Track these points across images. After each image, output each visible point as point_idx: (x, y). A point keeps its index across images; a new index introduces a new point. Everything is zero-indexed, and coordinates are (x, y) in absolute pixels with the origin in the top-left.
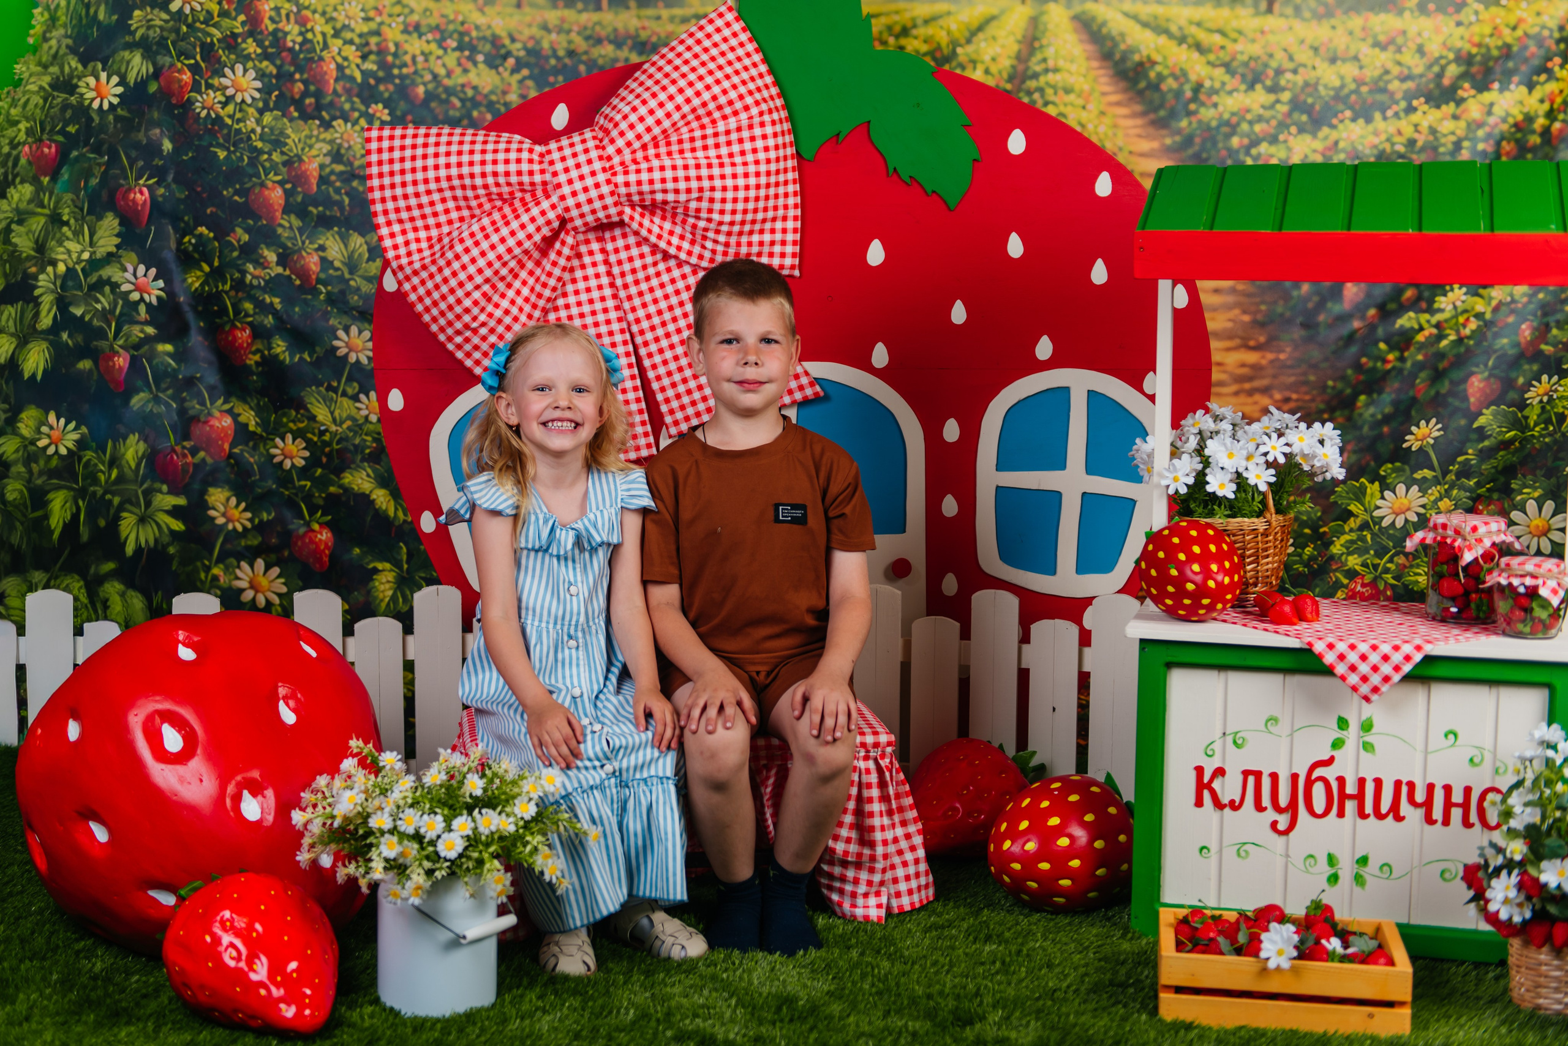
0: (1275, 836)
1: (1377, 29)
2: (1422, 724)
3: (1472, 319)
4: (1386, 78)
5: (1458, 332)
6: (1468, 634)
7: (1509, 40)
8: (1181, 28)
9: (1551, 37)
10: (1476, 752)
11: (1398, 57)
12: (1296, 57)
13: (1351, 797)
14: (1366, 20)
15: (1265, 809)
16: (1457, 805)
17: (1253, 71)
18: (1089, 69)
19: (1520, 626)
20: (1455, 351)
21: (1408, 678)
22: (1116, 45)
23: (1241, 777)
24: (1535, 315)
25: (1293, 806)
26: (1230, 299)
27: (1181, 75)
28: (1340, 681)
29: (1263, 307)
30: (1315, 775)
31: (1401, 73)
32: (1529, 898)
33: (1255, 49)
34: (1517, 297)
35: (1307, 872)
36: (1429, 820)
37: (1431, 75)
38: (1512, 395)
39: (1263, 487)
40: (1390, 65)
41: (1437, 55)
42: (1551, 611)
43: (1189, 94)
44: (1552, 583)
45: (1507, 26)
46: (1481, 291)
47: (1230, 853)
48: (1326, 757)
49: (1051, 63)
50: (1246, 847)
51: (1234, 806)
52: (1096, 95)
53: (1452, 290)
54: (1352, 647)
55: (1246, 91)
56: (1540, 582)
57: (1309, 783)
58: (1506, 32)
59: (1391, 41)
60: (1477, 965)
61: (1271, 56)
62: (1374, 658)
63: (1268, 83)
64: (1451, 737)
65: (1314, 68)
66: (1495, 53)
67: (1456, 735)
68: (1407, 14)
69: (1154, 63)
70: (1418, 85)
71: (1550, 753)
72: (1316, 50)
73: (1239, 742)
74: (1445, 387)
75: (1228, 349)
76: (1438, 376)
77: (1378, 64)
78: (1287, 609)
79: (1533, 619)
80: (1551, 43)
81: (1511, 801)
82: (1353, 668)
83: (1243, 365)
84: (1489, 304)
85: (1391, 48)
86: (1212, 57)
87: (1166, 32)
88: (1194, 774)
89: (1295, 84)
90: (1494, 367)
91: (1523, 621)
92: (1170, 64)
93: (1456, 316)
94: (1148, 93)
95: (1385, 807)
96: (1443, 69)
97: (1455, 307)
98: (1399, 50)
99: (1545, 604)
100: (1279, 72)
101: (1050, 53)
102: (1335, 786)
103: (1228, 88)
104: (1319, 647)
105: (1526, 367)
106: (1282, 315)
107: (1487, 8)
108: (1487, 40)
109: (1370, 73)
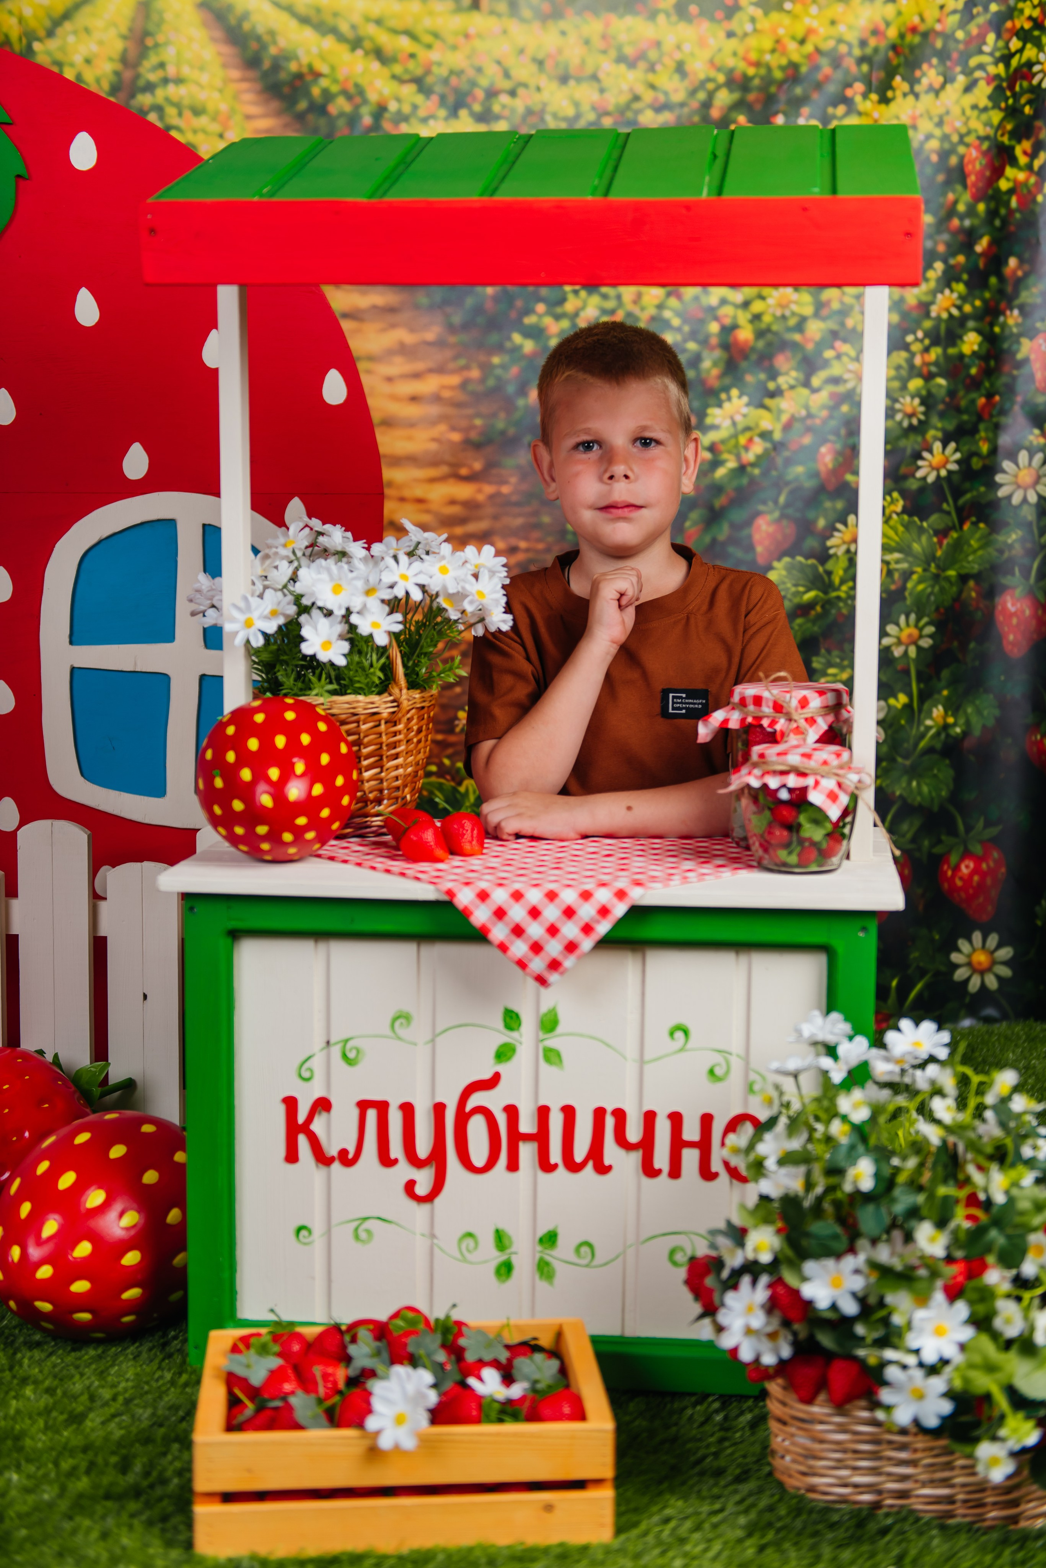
0: (413, 1204)
1: (623, 37)
2: (633, 1017)
3: (757, 440)
4: (636, 106)
5: (738, 457)
6: (706, 869)
7: (796, 57)
8: (354, 27)
9: (850, 54)
10: (718, 1058)
11: (651, 77)
12: (514, 73)
13: (527, 1137)
14: (607, 25)
15: (396, 1161)
16: (691, 1144)
17: (456, 91)
18: (227, 81)
19: (782, 854)
20: (735, 484)
21: (606, 943)
22: (264, 47)
23: (356, 1112)
24: (837, 433)
25: (438, 1157)
26: (434, 410)
27: (355, 94)
28: (498, 953)
29: (478, 422)
30: (470, 1105)
31: (656, 99)
32: (786, 1323)
33: (456, 60)
34: (814, 410)
35: (464, 1260)
36: (650, 1170)
37: (695, 104)
38: (811, 543)
39: (381, 640)
40: (641, 89)
41: (702, 76)
42: (829, 827)
43: (367, 120)
44: (829, 784)
45: (793, 38)
46: (768, 402)
47: (343, 1235)
48: (487, 1075)
49: (171, 71)
50: (368, 1224)
51: (347, 1159)
52: (238, 118)
53: (729, 399)
54: (517, 896)
55: (446, 119)
56: (810, 781)
57: (462, 1118)
58: (792, 46)
59: (641, 56)
60: (726, 1400)
61: (479, 70)
62: (552, 913)
63: (477, 108)
64: (679, 1035)
65: (538, 89)
66: (778, 75)
67: (686, 1032)
68: (661, 18)
69: (317, 75)
70: (679, 118)
71: (826, 1062)
72: (540, 63)
73: (352, 1055)
74: (723, 532)
75: (432, 480)
76: (714, 517)
77: (625, 87)
78: (429, 836)
79: (801, 841)
80: (850, 63)
81: (762, 1148)
82: (518, 931)
83: (453, 502)
84: (778, 418)
85: (642, 65)
86: (398, 69)
87: (334, 31)
88: (281, 1110)
89: (513, 110)
90: (787, 505)
91: (787, 846)
92: (340, 77)
93: (735, 436)
94: (311, 118)
95: (580, 1152)
96: (711, 95)
97: (734, 424)
98: (652, 69)
99: (819, 816)
100: (492, 93)
101: (169, 54)
102: (502, 1120)
103: (422, 113)
104: (465, 898)
105: (828, 504)
106: (503, 433)
107: (766, 13)
108: (768, 57)
109: (615, 99)
